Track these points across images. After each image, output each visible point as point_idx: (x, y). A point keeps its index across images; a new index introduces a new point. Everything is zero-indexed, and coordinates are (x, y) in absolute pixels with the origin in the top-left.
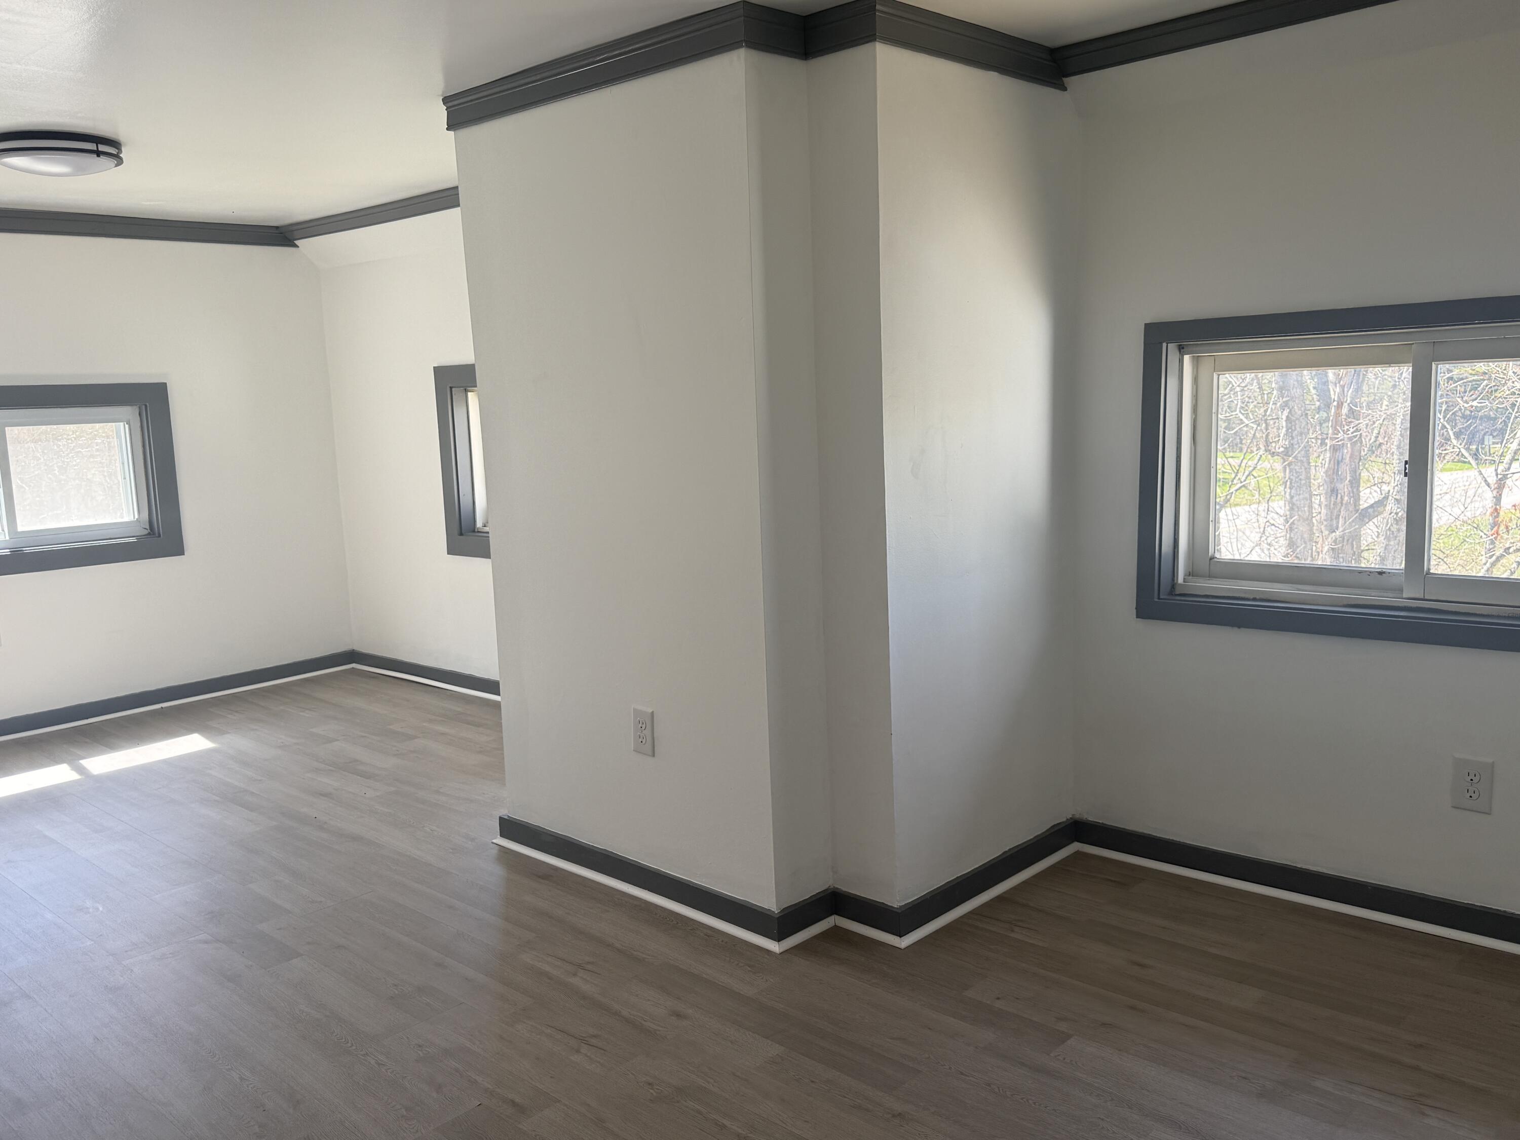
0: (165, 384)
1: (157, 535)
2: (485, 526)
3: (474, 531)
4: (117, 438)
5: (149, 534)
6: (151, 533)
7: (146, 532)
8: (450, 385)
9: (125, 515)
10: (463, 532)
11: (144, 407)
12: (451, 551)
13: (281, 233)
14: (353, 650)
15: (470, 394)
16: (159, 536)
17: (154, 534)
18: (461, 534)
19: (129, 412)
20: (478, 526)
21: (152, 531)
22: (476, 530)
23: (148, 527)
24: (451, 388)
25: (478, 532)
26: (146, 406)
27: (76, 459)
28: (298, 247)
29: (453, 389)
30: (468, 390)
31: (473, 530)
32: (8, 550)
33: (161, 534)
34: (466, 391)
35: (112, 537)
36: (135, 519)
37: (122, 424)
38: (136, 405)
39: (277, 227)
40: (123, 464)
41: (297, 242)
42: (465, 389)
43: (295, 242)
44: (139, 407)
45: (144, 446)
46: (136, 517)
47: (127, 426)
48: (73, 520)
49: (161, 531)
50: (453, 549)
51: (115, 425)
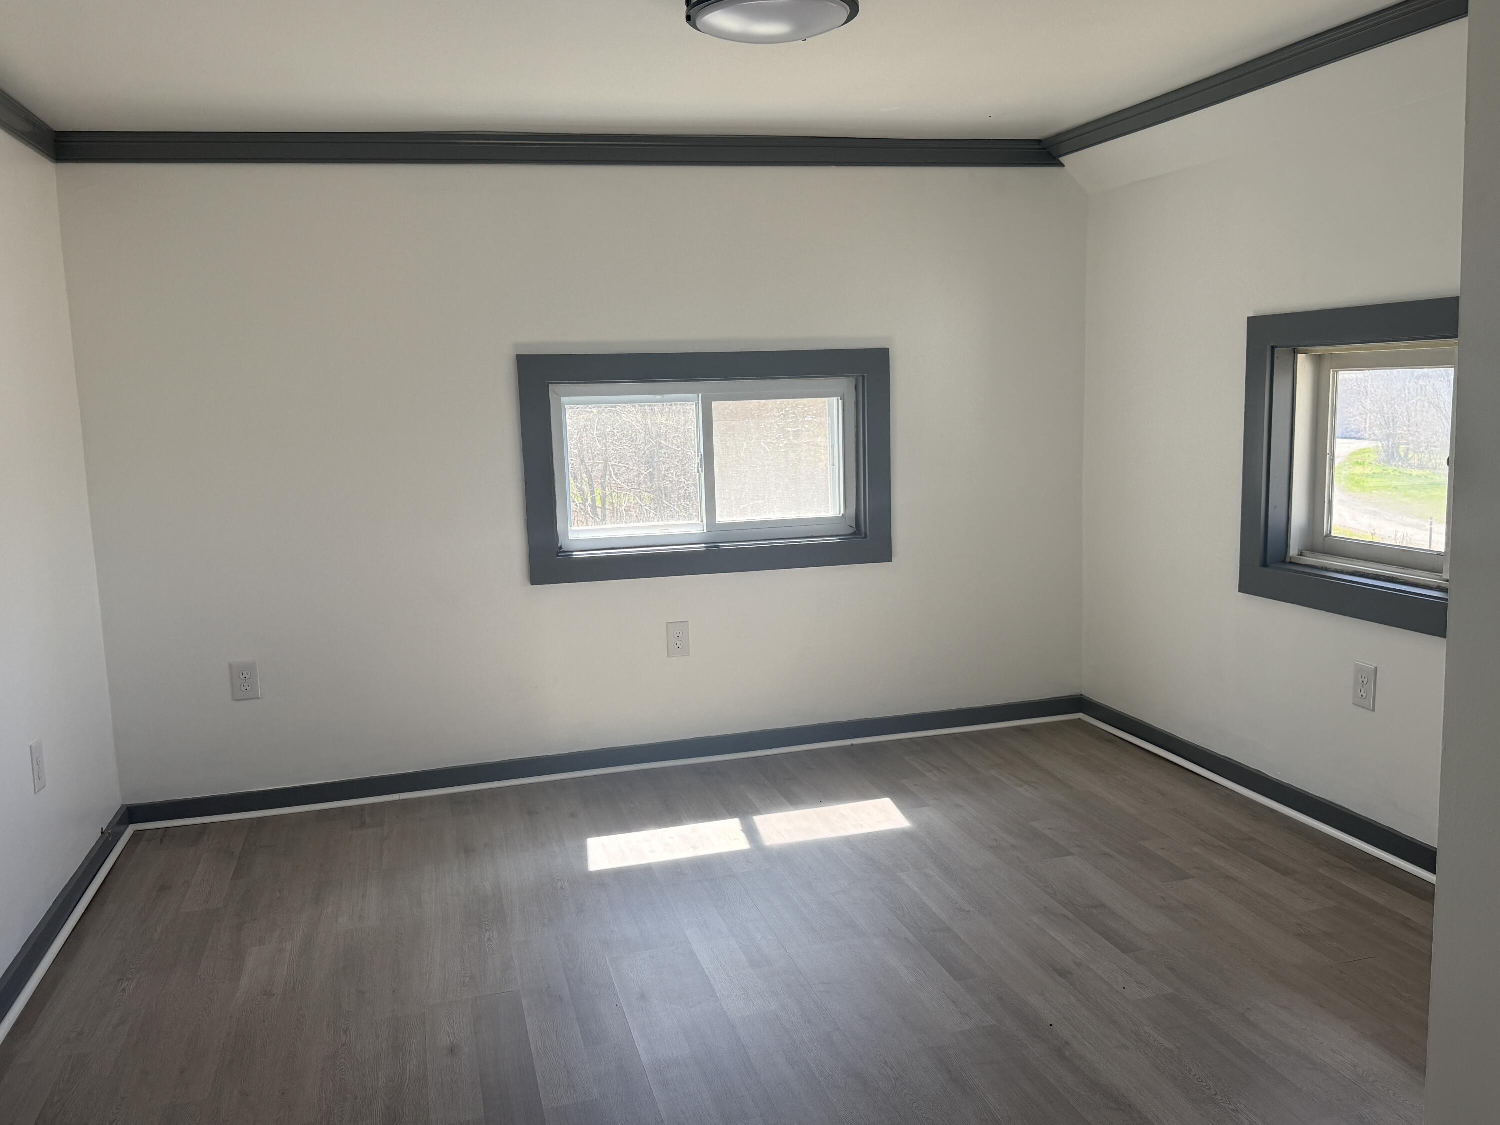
0: (888, 349)
1: (863, 536)
2: (1301, 555)
3: (1284, 562)
4: (829, 417)
5: (854, 534)
6: (857, 533)
7: (852, 531)
8: (1272, 345)
9: (830, 510)
10: (1269, 561)
11: (861, 378)
12: (1245, 587)
13: (1045, 149)
14: (1082, 695)
15: (1301, 358)
16: (866, 537)
17: (860, 534)
18: (1265, 564)
19: (845, 384)
20: (1291, 555)
21: (858, 531)
22: (1288, 560)
23: (854, 525)
24: (1273, 348)
25: (1291, 563)
26: (864, 377)
27: (783, 440)
28: (1063, 166)
29: (1276, 350)
30: (1298, 351)
31: (1284, 559)
32: (704, 546)
33: (868, 534)
34: (1295, 353)
35: (815, 535)
36: (841, 515)
37: (835, 399)
38: (853, 376)
39: (1039, 141)
40: (833, 447)
41: (1063, 160)
42: (1294, 349)
43: (1060, 159)
44: (856, 379)
45: (857, 427)
46: (842, 512)
47: (840, 402)
48: (774, 512)
49: (868, 531)
50: (1247, 585)
51: (828, 400)
